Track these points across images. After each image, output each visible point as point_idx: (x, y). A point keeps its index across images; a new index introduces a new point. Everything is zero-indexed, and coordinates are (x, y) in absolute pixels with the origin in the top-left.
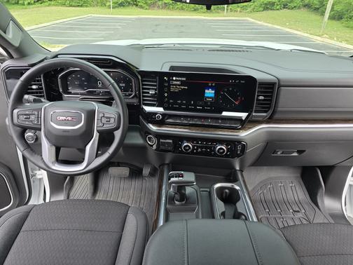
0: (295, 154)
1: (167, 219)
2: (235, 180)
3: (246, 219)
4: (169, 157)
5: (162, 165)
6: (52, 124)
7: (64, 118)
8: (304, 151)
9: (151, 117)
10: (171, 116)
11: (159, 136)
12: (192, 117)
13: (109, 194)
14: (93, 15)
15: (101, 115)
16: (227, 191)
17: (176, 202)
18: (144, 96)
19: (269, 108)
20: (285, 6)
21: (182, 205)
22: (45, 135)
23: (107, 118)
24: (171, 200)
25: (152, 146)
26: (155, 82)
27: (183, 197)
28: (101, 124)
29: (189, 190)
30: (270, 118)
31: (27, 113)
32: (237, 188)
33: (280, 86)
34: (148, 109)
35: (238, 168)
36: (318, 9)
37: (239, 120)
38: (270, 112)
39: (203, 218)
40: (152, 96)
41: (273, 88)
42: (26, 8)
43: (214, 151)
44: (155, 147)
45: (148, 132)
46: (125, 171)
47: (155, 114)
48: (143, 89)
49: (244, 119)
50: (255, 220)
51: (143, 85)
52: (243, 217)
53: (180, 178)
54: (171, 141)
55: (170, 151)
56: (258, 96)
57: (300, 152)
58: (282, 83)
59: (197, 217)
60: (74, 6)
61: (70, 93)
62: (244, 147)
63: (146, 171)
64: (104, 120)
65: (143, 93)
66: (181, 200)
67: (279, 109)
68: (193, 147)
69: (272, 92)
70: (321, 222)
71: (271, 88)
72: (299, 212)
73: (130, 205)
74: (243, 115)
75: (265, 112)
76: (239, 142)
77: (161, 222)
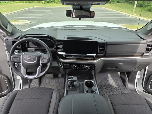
0: (115, 68)
1: (67, 94)
2: (92, 79)
3: (95, 93)
4: (68, 71)
5: (66, 73)
6: (25, 61)
7: (29, 59)
8: (118, 67)
9: (61, 56)
10: (68, 56)
11: (64, 63)
12: (76, 56)
13: (46, 85)
14: (36, 7)
15: (43, 58)
16: (89, 83)
17: (71, 88)
18: (58, 49)
19: (104, 52)
20: (118, 2)
21: (73, 88)
22: (22, 65)
23: (45, 59)
24: (68, 87)
25: (61, 67)
26: (62, 43)
27: (73, 86)
28: (43, 61)
29: (75, 83)
30: (104, 55)
31: (16, 57)
32: (93, 81)
33: (107, 44)
34: (59, 53)
35: (93, 74)
36: (132, 3)
37: (93, 57)
38: (104, 54)
39: (80, 93)
40: (61, 48)
41: (105, 45)
42: (6, 4)
43: (84, 68)
44: (62, 67)
45: (60, 62)
46: (52, 75)
47: (62, 55)
48: (58, 46)
49: (95, 56)
50: (98, 93)
51: (58, 44)
52: (94, 92)
53: (72, 79)
54: (68, 65)
55: (68, 69)
56: (100, 48)
57: (116, 67)
58: (108, 43)
59: (78, 93)
60: (28, 3)
61: (30, 48)
62: (95, 67)
63: (60, 75)
64: (44, 60)
65: (58, 47)
66: (72, 87)
67: (107, 52)
68: (77, 67)
69: (104, 47)
70: (127, 93)
71: (104, 45)
72: (118, 89)
73: (54, 89)
74: (94, 55)
75: (103, 53)
76: (93, 64)
77: (65, 95)
